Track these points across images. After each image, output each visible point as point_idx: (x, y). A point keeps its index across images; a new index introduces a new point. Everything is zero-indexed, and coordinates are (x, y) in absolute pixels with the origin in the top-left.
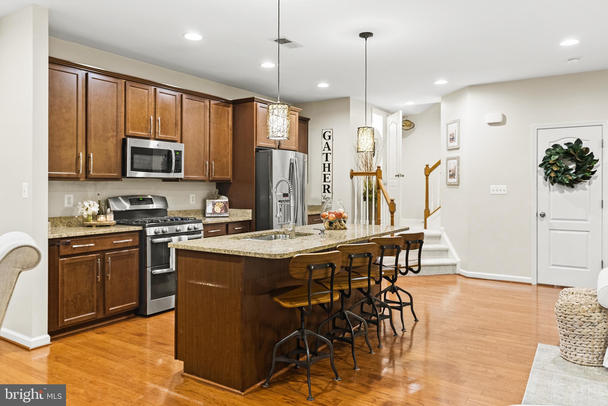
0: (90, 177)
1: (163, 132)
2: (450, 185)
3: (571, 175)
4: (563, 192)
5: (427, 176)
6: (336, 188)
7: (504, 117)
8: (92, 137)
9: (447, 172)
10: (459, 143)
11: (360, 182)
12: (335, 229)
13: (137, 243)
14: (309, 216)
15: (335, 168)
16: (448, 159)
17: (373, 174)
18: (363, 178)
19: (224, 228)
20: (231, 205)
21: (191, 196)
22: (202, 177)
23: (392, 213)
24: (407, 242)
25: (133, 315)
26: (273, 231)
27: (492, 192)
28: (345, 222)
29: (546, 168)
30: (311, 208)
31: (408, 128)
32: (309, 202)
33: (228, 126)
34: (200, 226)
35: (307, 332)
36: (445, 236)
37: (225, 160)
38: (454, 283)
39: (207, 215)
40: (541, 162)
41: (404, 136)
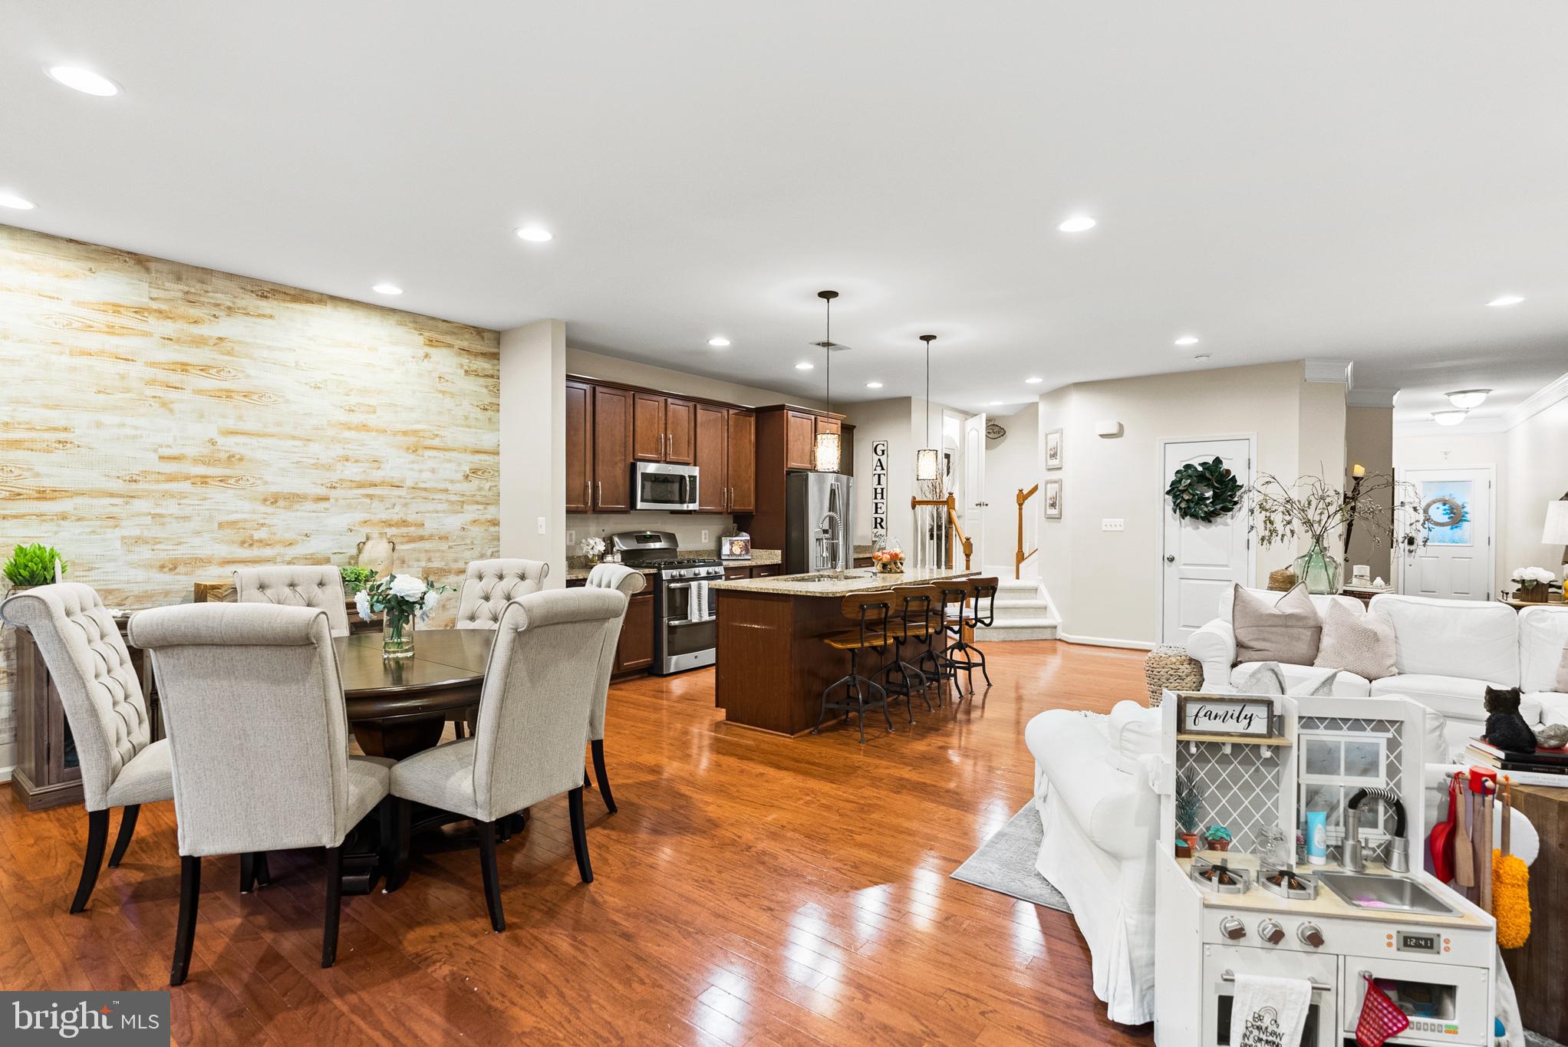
0: (598, 509)
1: (675, 453)
2: (1050, 518)
3: (1207, 506)
4: (1198, 528)
5: (1021, 505)
6: (892, 522)
7: (1121, 426)
8: (600, 463)
9: (1046, 500)
10: (1061, 461)
11: (926, 513)
12: (890, 572)
13: (651, 589)
14: (855, 559)
15: (891, 494)
16: (1047, 483)
17: (944, 503)
18: (929, 507)
19: (748, 571)
20: (755, 544)
21: (703, 532)
22: (719, 509)
23: (968, 556)
24: (977, 589)
25: (646, 674)
26: (809, 574)
27: (1104, 528)
28: (902, 564)
29: (1175, 497)
30: (858, 549)
31: (996, 436)
32: (856, 541)
33: (750, 441)
34: (720, 570)
35: (859, 678)
36: (1042, 588)
37: (746, 486)
38: (1054, 651)
39: (723, 558)
40: (1168, 488)
41: (987, 448)
